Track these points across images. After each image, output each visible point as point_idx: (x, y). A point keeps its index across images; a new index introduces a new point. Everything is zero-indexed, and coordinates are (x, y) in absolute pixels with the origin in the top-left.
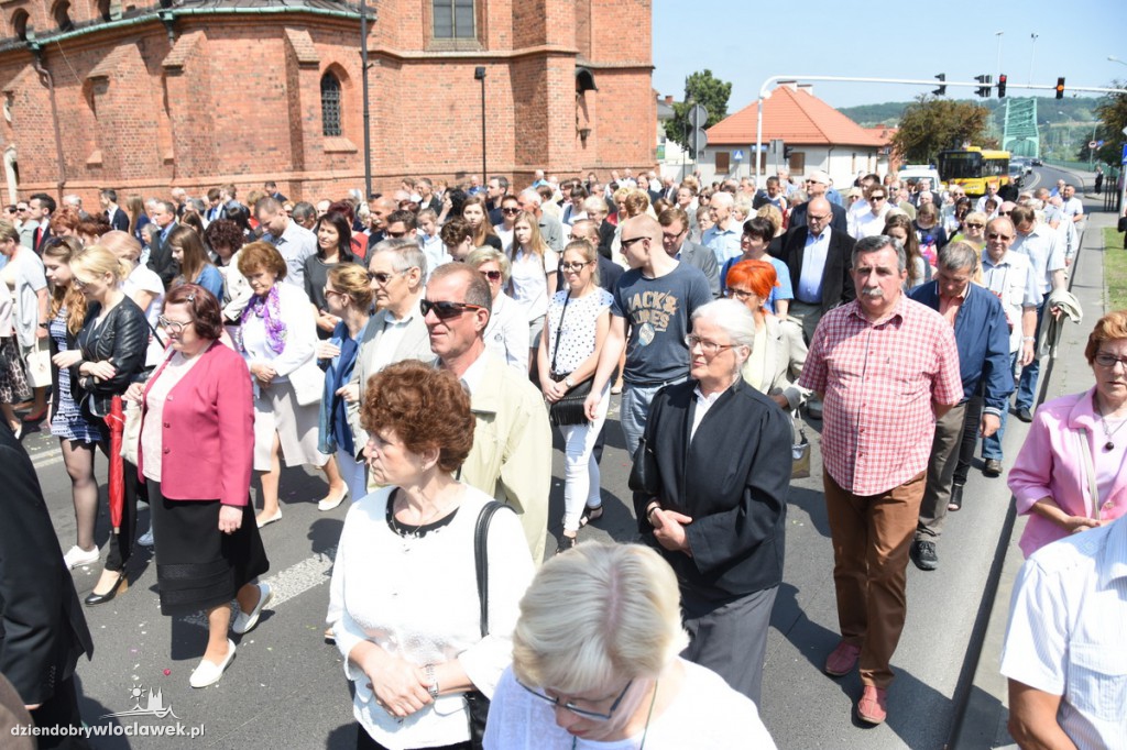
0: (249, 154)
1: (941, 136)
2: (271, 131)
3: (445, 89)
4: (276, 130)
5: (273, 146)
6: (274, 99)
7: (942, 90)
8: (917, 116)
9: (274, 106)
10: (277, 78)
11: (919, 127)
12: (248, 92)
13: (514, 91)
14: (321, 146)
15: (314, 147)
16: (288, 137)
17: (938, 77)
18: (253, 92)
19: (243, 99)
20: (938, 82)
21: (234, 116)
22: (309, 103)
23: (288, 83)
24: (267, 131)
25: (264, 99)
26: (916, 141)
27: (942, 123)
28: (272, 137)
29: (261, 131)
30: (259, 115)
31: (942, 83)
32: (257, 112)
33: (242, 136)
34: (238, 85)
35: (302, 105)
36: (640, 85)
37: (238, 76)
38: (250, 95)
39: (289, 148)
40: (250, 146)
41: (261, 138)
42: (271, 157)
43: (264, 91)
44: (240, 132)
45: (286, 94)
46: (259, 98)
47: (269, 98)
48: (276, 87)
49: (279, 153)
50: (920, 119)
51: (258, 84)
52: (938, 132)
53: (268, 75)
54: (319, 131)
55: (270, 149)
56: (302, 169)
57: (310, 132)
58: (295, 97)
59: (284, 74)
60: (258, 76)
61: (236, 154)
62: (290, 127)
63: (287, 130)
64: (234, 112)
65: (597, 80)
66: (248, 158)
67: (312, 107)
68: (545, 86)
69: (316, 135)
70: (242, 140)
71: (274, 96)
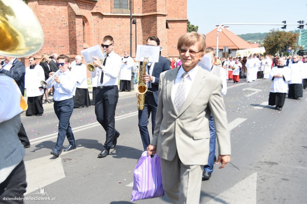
0: (53, 48)
1: (281, 45)
2: (62, 40)
3: (118, 27)
4: (64, 40)
5: (62, 45)
6: (64, 28)
7: (285, 27)
8: (271, 38)
9: (63, 31)
10: (65, 21)
11: (272, 42)
12: (54, 25)
13: (143, 28)
14: (82, 46)
15: (80, 46)
16: (68, 42)
17: (283, 22)
18: (56, 25)
19: (52, 28)
20: (283, 24)
21: (48, 34)
22: (79, 30)
23: (69, 23)
24: (60, 40)
25: (60, 28)
26: (271, 47)
27: (282, 40)
28: (62, 42)
29: (58, 40)
30: (58, 34)
31: (285, 24)
32: (57, 33)
33: (51, 41)
34: (50, 22)
35: (76, 31)
36: (184, 27)
37: (50, 19)
38: (54, 26)
39: (69, 46)
40: (54, 45)
41: (58, 42)
42: (62, 49)
43: (60, 25)
44: (51, 40)
45: (68, 26)
46: (58, 28)
47: (62, 28)
48: (64, 24)
49: (65, 48)
50: (272, 39)
51: (58, 22)
52: (279, 43)
53: (62, 19)
54: (82, 40)
55: (61, 47)
56: (76, 54)
57: (79, 40)
58: (73, 28)
59: (68, 19)
60: (58, 20)
61: (48, 48)
62: (69, 39)
63: (68, 40)
64: (48, 32)
65: (169, 25)
66: (53, 49)
67: (80, 32)
68: (156, 27)
69: (81, 42)
70: (51, 43)
71: (63, 27)
